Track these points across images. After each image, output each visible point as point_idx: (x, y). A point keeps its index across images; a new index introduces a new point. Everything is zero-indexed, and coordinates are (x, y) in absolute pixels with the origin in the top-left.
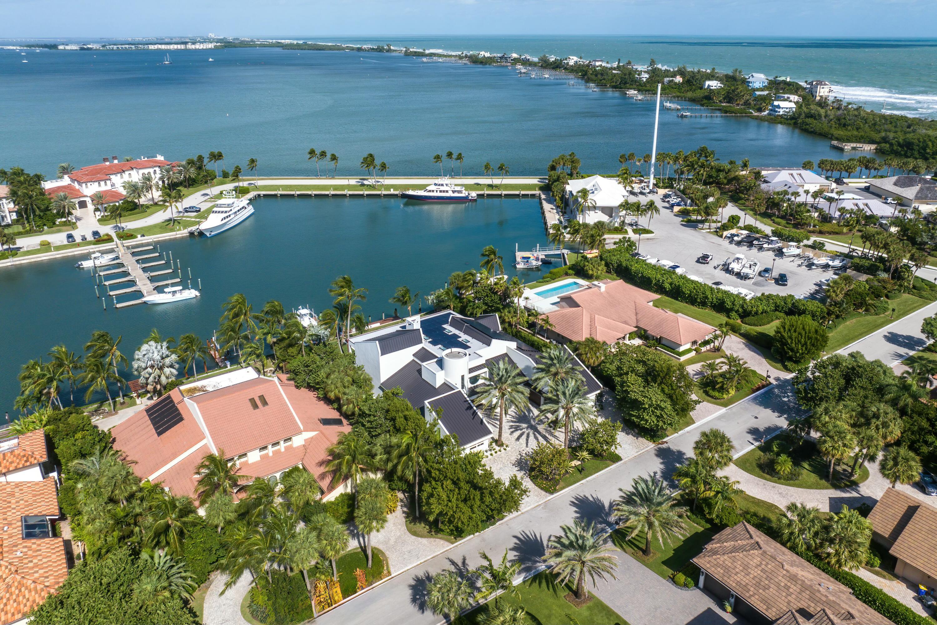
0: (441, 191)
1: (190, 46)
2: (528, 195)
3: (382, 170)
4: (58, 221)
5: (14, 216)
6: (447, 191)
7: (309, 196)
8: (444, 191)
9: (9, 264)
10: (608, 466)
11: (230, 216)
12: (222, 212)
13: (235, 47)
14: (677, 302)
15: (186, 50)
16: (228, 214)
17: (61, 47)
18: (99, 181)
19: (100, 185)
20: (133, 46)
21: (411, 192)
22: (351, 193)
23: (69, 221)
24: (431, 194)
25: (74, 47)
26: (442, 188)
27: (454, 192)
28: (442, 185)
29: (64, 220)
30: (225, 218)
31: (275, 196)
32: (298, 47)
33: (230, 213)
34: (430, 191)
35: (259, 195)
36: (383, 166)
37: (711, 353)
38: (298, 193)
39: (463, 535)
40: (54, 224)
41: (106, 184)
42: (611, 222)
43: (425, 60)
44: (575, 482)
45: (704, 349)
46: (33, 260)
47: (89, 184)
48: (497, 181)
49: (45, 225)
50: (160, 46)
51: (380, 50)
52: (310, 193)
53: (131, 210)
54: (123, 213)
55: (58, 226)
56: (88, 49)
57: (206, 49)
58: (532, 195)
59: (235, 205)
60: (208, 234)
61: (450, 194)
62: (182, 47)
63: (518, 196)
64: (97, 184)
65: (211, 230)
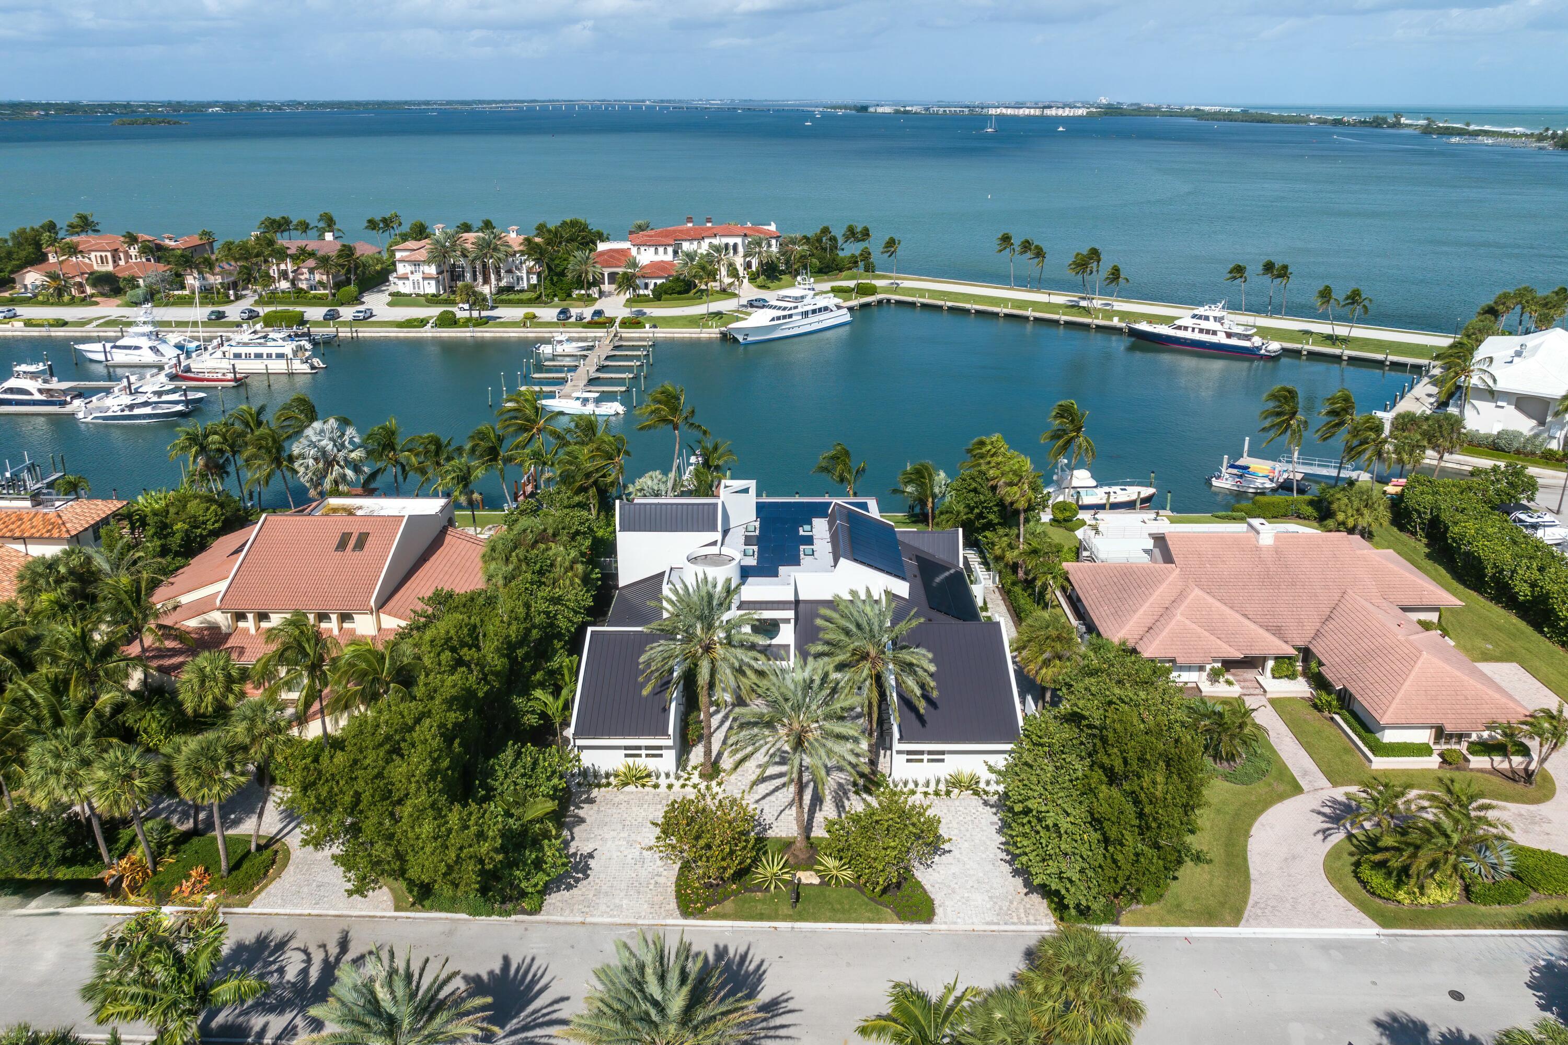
0: (1201, 331)
1: (1048, 112)
2: (1405, 365)
3: (1112, 282)
4: (575, 293)
5: (534, 280)
6: (1214, 333)
7: (967, 311)
8: (1208, 332)
9: (468, 334)
10: (879, 921)
11: (790, 316)
12: (779, 308)
13: (1122, 115)
14: (1537, 636)
15: (1043, 117)
16: (786, 313)
17: (872, 110)
18: (656, 246)
19: (656, 252)
20: (966, 110)
21: (1144, 326)
22: (1038, 315)
23: (589, 295)
24: (1180, 334)
25: (888, 110)
26: (1205, 325)
27: (1229, 335)
28: (1207, 318)
29: (583, 292)
30: (779, 318)
31: (913, 304)
32: (1229, 117)
33: (792, 312)
34: (1179, 328)
35: (889, 301)
36: (1115, 274)
37: (1496, 780)
38: (949, 304)
39: (427, 903)
40: (569, 295)
41: (665, 252)
42: (1536, 436)
43: (1455, 140)
44: (761, 917)
45: (1479, 762)
46: (498, 335)
47: (642, 249)
48: (1341, 330)
49: (555, 295)
50: (1004, 111)
51: (1377, 123)
52: (968, 306)
53: (680, 293)
54: (664, 297)
55: (574, 299)
56: (906, 112)
57: (1073, 117)
58: (1413, 366)
59: (806, 301)
60: (740, 339)
61: (1221, 339)
62: (1038, 112)
63: (1380, 364)
64: (652, 249)
65: (747, 332)
